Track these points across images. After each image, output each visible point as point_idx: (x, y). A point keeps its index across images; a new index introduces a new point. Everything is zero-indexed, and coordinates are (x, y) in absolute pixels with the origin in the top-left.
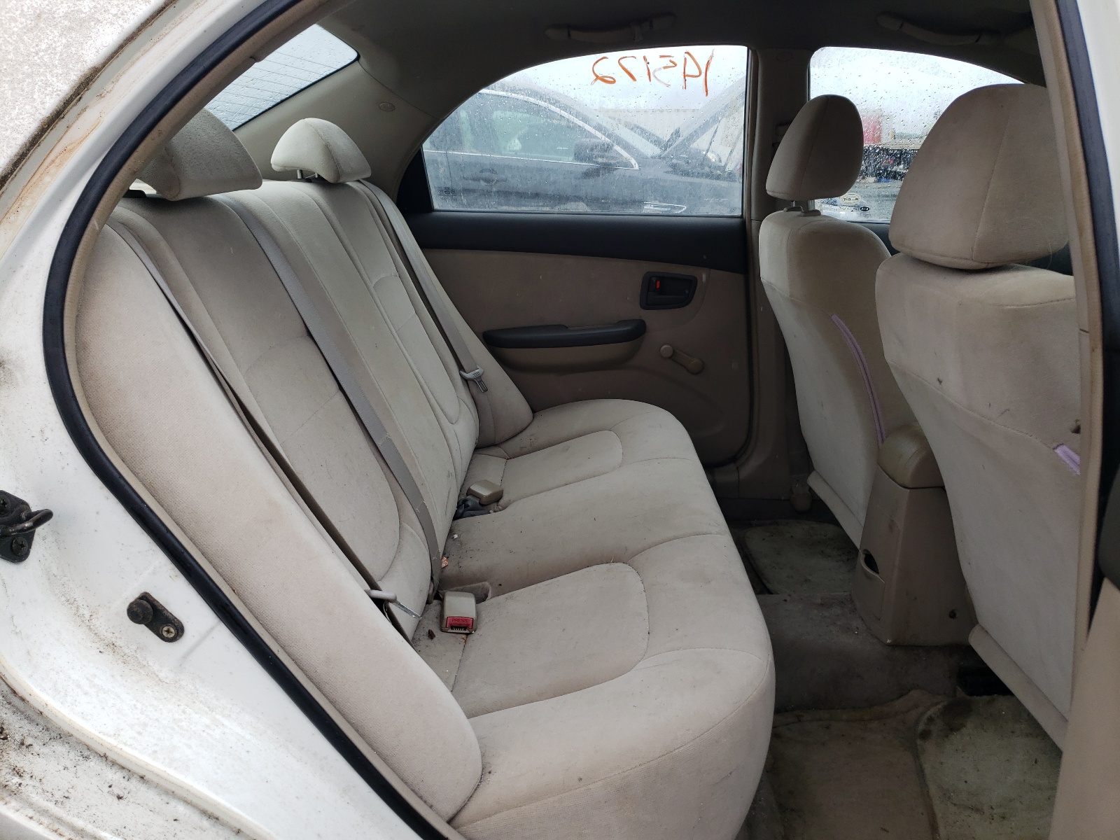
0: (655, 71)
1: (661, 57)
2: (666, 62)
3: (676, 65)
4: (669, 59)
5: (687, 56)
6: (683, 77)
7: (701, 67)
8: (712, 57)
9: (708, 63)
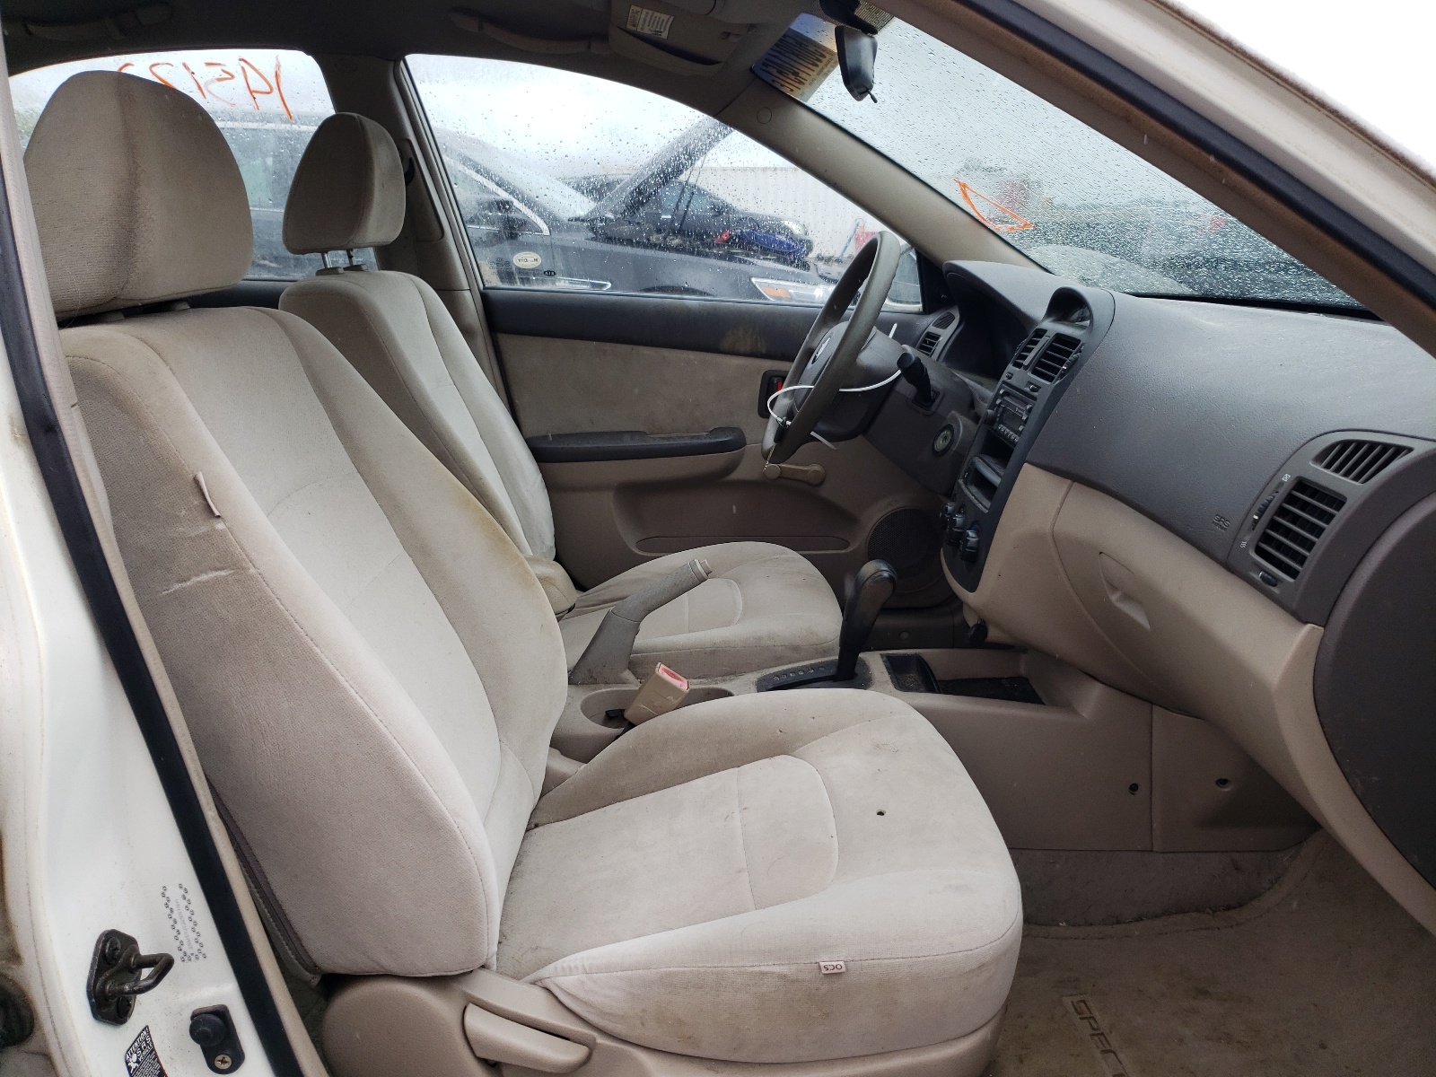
0: (206, 84)
1: (209, 64)
2: (216, 72)
3: (233, 77)
4: (219, 68)
5: (243, 64)
6: (249, 93)
7: (269, 80)
8: (278, 66)
9: (277, 75)
